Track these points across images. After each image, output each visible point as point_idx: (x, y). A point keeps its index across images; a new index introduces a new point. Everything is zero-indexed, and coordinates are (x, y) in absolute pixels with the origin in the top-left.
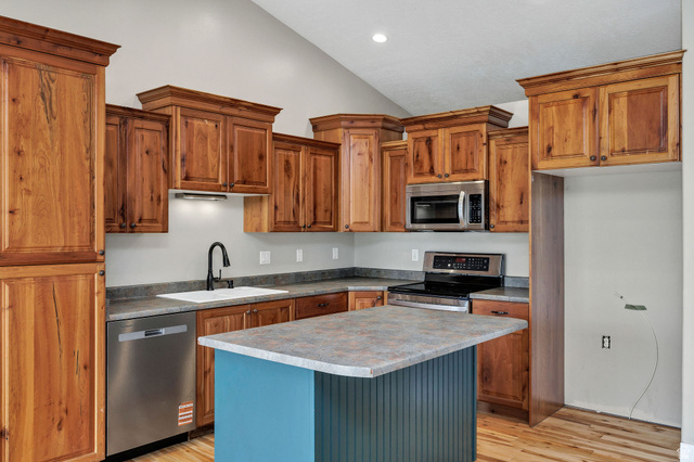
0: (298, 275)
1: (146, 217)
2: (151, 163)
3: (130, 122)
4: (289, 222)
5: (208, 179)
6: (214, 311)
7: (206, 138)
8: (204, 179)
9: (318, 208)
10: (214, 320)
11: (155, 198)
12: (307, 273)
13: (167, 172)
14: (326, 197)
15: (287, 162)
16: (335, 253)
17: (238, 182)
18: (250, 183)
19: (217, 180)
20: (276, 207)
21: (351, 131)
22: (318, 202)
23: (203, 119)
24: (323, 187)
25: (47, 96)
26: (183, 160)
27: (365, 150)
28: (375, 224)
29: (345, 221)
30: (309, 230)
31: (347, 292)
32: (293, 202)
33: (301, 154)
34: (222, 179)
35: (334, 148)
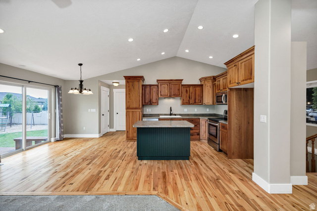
0: (195, 114)
1: (154, 102)
2: (155, 93)
3: (151, 87)
4: (187, 103)
5: (166, 95)
6: (163, 119)
7: (165, 88)
9: (196, 99)
11: (156, 99)
12: (198, 114)
13: (158, 94)
14: (199, 97)
15: (186, 90)
16: (208, 110)
17: (173, 95)
18: (176, 95)
20: (183, 100)
21: (205, 81)
23: (165, 84)
24: (197, 95)
25: (133, 86)
26: (160, 92)
27: (208, 85)
28: (211, 103)
29: (204, 102)
30: (193, 104)
31: (199, 119)
32: (188, 98)
33: (191, 88)
34: (169, 95)
35: (201, 86)
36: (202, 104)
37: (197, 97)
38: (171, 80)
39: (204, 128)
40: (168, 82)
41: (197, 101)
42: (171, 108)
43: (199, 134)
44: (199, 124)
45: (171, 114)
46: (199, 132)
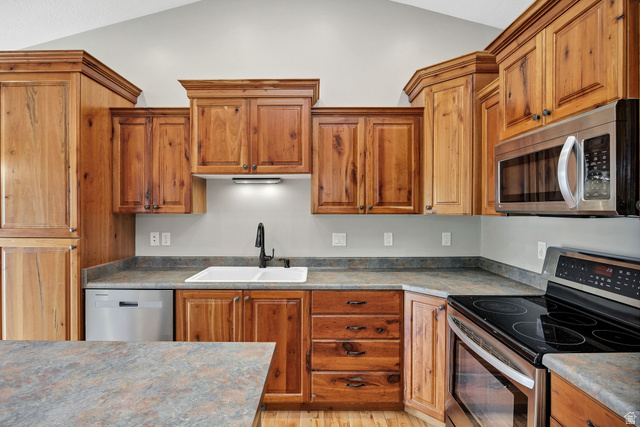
0: (382, 261)
1: (168, 200)
2: (173, 153)
3: (155, 120)
4: (340, 204)
5: (228, 163)
6: (196, 293)
7: (225, 124)
8: (222, 163)
9: (387, 187)
10: (197, 302)
11: (178, 184)
12: (397, 259)
13: (188, 159)
14: (400, 172)
15: (338, 139)
16: (446, 239)
17: (264, 163)
18: (279, 163)
19: (238, 163)
20: (321, 188)
21: (434, 88)
22: (387, 178)
23: (222, 106)
24: (394, 161)
25: (31, 106)
26: (200, 147)
27: (451, 107)
28: (464, 205)
29: (427, 202)
30: (371, 211)
31: (401, 292)
32: (347, 182)
33: (360, 127)
34: (243, 162)
35: (414, 115)
36: (418, 211)
37: (392, 175)
38: (257, 84)
39: (427, 347)
40: (239, 93)
41: (390, 194)
42: (261, 228)
43: (396, 377)
44: (401, 322)
45: (265, 261)
46: (401, 364)
